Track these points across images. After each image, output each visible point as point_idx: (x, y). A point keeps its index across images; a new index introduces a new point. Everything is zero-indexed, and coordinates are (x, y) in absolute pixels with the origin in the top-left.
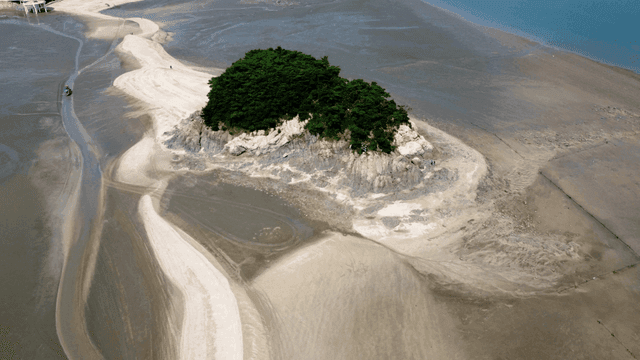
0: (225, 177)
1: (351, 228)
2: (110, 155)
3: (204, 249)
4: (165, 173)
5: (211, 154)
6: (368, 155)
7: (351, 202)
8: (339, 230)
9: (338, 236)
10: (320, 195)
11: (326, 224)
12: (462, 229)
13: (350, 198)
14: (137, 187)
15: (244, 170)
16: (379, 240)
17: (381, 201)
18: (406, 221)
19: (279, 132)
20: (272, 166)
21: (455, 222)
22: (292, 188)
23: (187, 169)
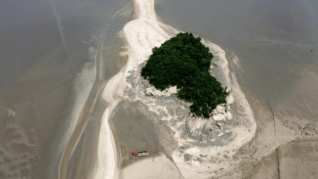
0: (140, 106)
1: (171, 155)
2: (105, 79)
3: (115, 145)
4: (120, 97)
5: (140, 91)
6: (196, 118)
7: (179, 140)
8: (166, 154)
9: (164, 156)
10: (169, 130)
11: (163, 148)
12: (215, 172)
13: (179, 138)
14: (107, 102)
15: (148, 105)
16: (178, 166)
17: (191, 144)
18: (194, 159)
19: (167, 91)
20: (159, 106)
21: (214, 167)
22: (161, 122)
23: (128, 97)
